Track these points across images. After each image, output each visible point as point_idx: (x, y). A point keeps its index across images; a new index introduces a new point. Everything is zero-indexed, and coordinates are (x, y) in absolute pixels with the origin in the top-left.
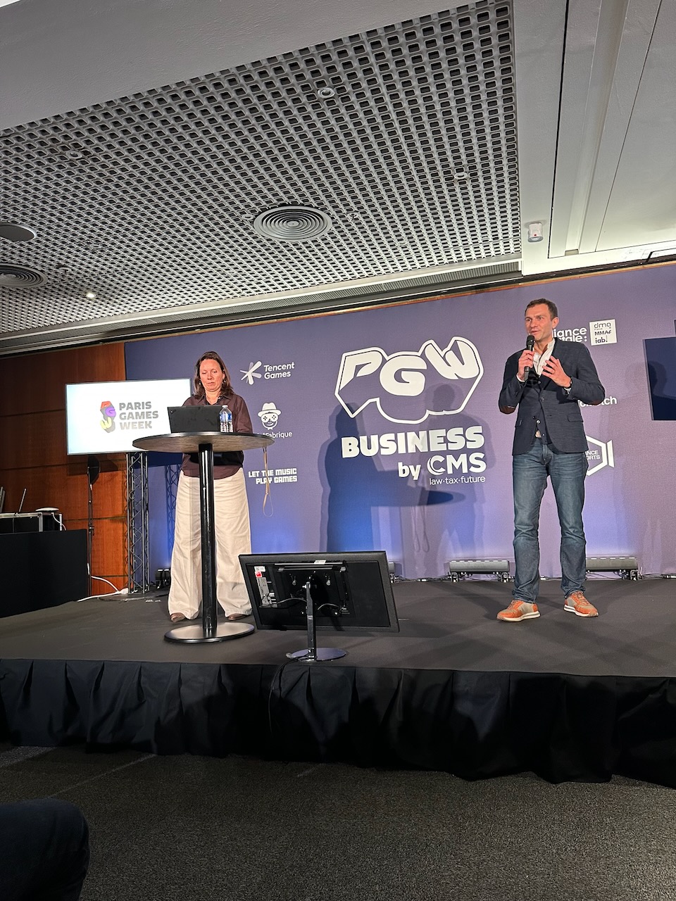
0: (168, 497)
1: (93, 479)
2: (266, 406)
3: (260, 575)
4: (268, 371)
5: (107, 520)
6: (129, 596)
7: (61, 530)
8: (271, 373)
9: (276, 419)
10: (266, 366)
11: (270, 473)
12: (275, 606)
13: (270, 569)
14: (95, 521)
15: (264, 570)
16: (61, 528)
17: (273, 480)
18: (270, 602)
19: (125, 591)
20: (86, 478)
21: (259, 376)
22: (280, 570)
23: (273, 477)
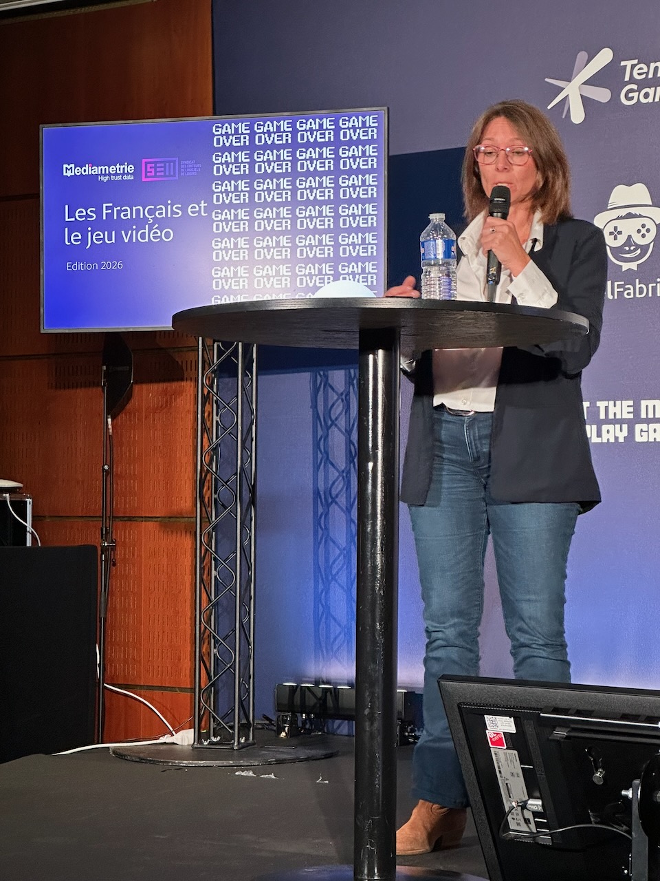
0: (316, 468)
1: (117, 403)
2: (622, 195)
3: (499, 743)
4: (632, 81)
5: (150, 525)
6: (197, 752)
7: (29, 544)
8: (643, 84)
9: (651, 236)
10: (629, 64)
11: (623, 409)
12: (545, 839)
13: (530, 729)
14: (120, 524)
15: (513, 730)
16: (29, 537)
17: (631, 431)
18: (533, 826)
19: (185, 738)
20: (96, 398)
21: (602, 95)
22: (559, 733)
23: (631, 424)
